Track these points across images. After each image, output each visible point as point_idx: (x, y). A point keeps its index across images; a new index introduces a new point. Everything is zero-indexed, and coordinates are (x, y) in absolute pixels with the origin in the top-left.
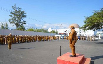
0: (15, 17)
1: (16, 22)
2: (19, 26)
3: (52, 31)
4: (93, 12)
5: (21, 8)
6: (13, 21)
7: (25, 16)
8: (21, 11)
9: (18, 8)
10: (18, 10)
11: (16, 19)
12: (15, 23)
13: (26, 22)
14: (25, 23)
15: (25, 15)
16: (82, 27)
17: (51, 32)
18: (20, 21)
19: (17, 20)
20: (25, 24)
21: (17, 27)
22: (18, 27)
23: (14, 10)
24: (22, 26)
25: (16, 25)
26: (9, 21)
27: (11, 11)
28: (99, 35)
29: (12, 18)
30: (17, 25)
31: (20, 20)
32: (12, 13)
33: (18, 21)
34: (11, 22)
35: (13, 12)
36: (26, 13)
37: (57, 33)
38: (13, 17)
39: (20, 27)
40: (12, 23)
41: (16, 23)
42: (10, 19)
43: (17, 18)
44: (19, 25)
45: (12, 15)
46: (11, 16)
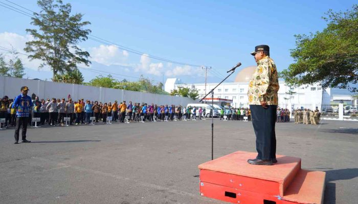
0: (47, 38)
1: (51, 53)
2: (61, 70)
3: (178, 90)
4: (327, 17)
5: (69, 5)
6: (42, 50)
7: (84, 34)
8: (71, 15)
9: (59, 4)
10: (57, 11)
11: (53, 44)
12: (48, 58)
13: (87, 54)
14: (84, 57)
15: (83, 28)
16: (285, 73)
17: (175, 91)
18: (67, 50)
19: (55, 49)
20: (84, 60)
21: (55, 72)
22: (58, 73)
23: (44, 13)
24: (72, 69)
25: (50, 64)
26: (27, 50)
27: (35, 14)
28: (341, 106)
29: (38, 39)
30: (56, 64)
31: (65, 46)
32: (37, 22)
33: (57, 51)
34: (33, 54)
35: (41, 19)
36: (85, 23)
37: (194, 97)
38: (42, 37)
39: (66, 73)
40: (37, 56)
41: (52, 59)
42: (29, 44)
43: (56, 39)
44: (64, 65)
45: (38, 28)
46: (34, 33)
